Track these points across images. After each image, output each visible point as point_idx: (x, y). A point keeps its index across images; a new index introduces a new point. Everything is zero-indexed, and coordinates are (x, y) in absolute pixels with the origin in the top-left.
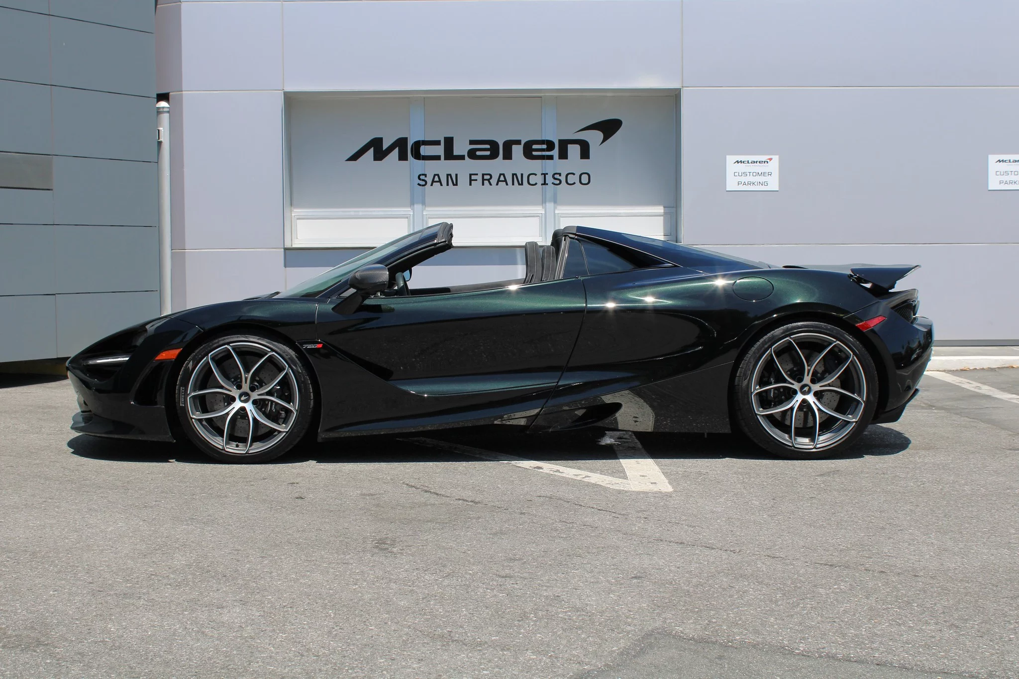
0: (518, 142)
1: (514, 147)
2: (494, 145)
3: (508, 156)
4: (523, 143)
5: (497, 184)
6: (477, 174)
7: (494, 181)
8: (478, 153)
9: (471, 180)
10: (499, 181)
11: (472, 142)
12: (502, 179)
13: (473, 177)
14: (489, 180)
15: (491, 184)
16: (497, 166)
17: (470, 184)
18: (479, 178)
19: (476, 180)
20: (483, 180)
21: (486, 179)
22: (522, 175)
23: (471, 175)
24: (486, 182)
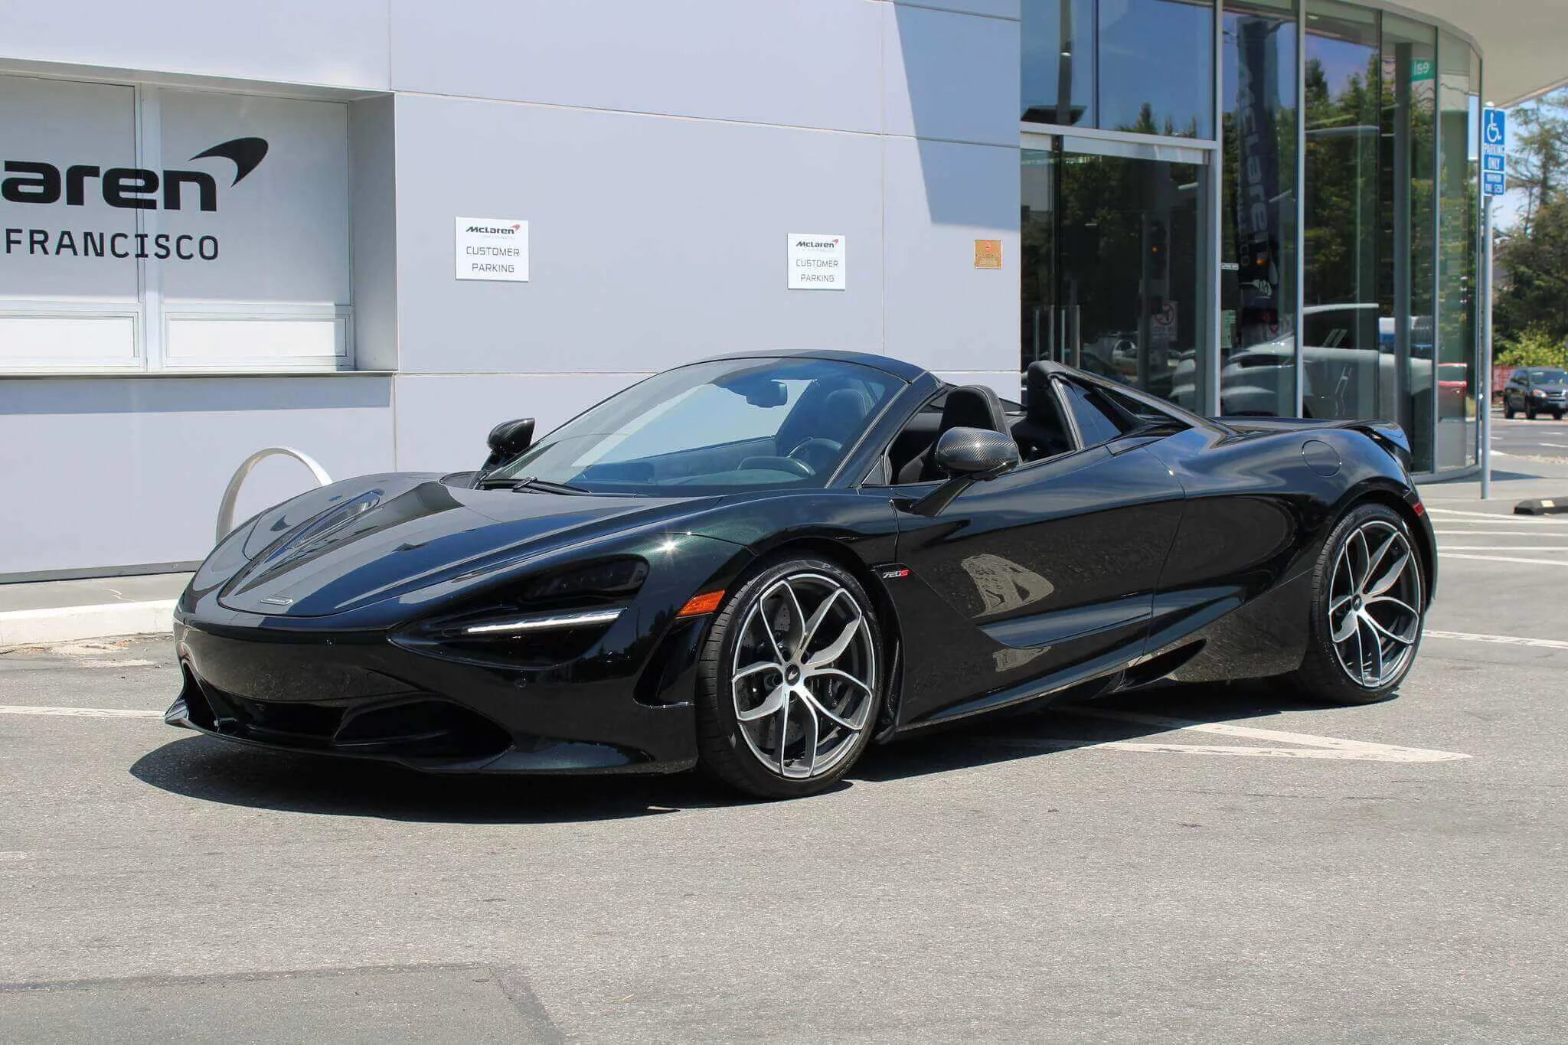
0: (93, 171)
1: (88, 181)
2: (50, 173)
3: (76, 197)
4: (102, 173)
5: (58, 252)
6: (20, 231)
7: (52, 245)
8: (22, 189)
9: (9, 242)
10: (61, 246)
11: (10, 166)
12: (66, 242)
13: (14, 236)
14: (42, 243)
15: (46, 252)
16: (56, 216)
17: (9, 251)
18: (25, 238)
19: (19, 242)
20: (33, 242)
21: (38, 240)
22: (102, 235)
23: (9, 231)
24: (37, 247)
